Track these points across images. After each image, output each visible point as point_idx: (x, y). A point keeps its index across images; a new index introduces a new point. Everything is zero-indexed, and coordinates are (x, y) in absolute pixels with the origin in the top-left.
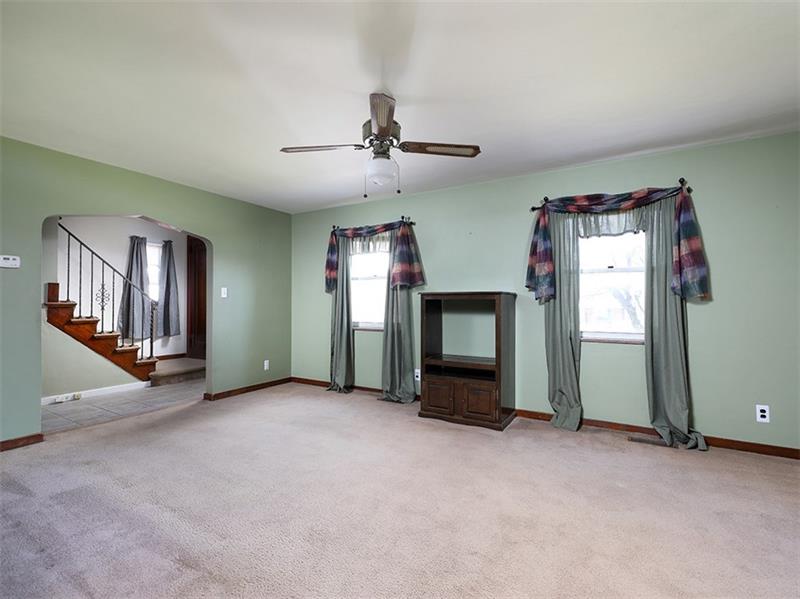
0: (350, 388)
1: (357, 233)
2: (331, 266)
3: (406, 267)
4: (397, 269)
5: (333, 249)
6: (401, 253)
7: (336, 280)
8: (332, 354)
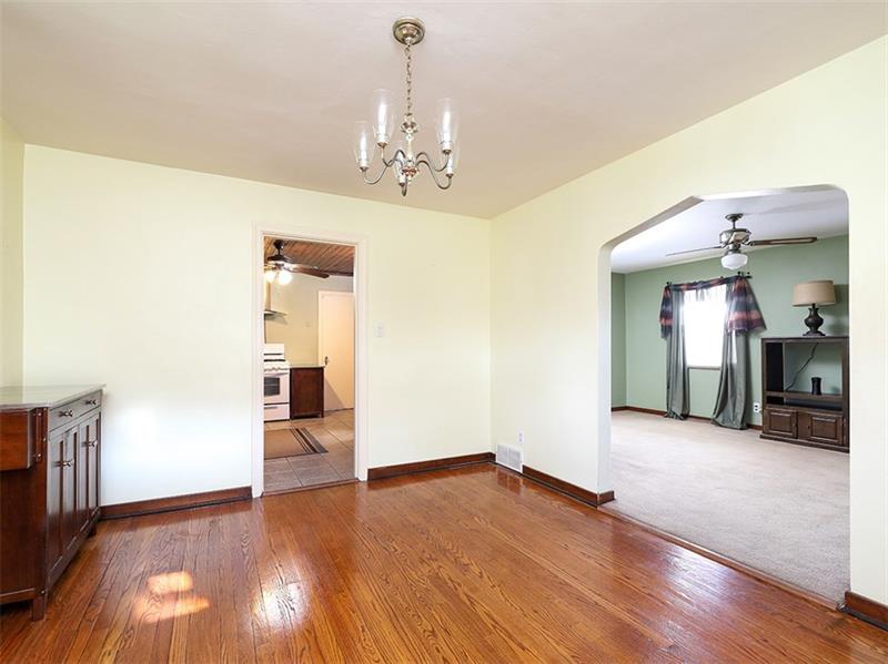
0: (685, 416)
1: (691, 286)
2: (666, 315)
3: (743, 315)
4: (734, 316)
5: (666, 301)
6: (737, 303)
7: (670, 327)
8: (668, 387)
